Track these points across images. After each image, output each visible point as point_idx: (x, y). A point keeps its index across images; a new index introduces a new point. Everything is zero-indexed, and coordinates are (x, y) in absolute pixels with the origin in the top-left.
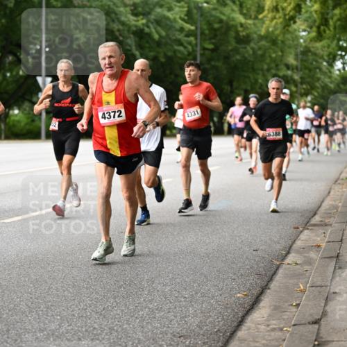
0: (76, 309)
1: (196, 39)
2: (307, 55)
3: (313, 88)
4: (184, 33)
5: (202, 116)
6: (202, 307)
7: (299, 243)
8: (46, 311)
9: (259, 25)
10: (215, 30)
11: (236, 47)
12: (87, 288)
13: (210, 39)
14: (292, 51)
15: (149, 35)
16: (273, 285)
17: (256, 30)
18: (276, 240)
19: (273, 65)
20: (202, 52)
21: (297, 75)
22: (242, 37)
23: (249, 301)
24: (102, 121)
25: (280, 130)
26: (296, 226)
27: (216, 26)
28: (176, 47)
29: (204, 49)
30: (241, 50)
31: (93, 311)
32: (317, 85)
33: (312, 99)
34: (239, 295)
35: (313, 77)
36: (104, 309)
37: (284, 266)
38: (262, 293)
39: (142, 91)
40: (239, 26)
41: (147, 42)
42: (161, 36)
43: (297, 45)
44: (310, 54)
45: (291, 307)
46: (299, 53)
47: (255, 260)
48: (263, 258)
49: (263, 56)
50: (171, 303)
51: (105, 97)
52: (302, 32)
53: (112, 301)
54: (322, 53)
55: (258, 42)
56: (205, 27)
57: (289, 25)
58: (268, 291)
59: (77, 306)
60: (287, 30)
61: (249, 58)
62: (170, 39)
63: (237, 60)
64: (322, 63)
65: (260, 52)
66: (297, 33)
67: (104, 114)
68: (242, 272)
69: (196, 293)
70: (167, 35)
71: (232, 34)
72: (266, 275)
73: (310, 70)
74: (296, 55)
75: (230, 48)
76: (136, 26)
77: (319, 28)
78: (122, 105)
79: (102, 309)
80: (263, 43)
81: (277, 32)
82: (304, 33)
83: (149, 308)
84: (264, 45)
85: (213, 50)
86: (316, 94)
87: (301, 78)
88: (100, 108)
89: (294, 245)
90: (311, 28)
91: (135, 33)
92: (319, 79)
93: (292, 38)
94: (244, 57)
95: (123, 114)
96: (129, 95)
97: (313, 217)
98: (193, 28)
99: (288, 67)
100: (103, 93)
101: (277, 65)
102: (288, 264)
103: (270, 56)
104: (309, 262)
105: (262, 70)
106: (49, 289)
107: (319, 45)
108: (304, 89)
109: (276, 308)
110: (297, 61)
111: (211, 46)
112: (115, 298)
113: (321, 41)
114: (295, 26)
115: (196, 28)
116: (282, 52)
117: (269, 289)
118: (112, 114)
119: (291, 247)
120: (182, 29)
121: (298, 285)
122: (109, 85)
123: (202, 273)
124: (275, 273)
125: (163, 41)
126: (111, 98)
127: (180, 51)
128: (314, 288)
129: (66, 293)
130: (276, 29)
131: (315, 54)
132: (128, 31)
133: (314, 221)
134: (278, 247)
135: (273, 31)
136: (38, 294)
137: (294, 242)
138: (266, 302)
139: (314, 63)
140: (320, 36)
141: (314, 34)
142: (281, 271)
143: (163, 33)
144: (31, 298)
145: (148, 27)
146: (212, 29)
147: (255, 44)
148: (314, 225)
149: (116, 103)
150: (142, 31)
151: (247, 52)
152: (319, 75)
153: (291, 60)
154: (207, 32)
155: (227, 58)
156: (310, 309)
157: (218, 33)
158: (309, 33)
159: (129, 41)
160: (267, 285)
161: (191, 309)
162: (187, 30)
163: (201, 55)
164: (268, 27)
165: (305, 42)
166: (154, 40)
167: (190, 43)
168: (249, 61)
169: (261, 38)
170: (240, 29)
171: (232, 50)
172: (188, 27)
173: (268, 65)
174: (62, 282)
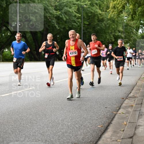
0: (32, 132)
1: (81, 20)
2: (127, 27)
3: (130, 40)
4: (76, 17)
5: (98, 52)
6: (84, 131)
7: (124, 105)
8: (19, 133)
9: (107, 14)
10: (89, 16)
11: (98, 23)
12: (36, 124)
13: (87, 20)
14: (121, 25)
15: (62, 18)
16: (113, 122)
17: (106, 16)
18: (114, 103)
19: (113, 31)
20: (84, 25)
21: (123, 35)
22: (100, 19)
23: (103, 129)
24: (70, 55)
25: (122, 57)
26: (123, 98)
27: (90, 15)
28: (73, 23)
29: (85, 24)
30: (100, 24)
31: (39, 133)
32: (132, 39)
33: (129, 45)
34: (99, 126)
35: (129, 36)
36: (43, 132)
37: (118, 114)
38: (108, 125)
39: (82, 45)
40: (99, 15)
41: (61, 21)
42: (66, 19)
43: (123, 23)
44: (128, 26)
45: (121, 131)
46: (124, 26)
47: (106, 112)
48: (109, 111)
49: (109, 27)
50: (71, 130)
51: (71, 48)
52: (125, 17)
53: (46, 129)
54: (133, 26)
55: (107, 21)
56: (85, 15)
57: (119, 14)
58: (111, 125)
59: (32, 131)
60: (119, 16)
61: (103, 28)
62: (70, 20)
63: (98, 29)
64: (133, 30)
65: (108, 26)
66: (123, 18)
67: (71, 53)
68: (100, 116)
69: (81, 126)
70: (69, 19)
71: (96, 18)
72: (110, 118)
73: (128, 33)
74: (123, 27)
75: (95, 24)
76: (56, 15)
77: (132, 15)
78: (76, 50)
79: (42, 132)
80: (109, 22)
81: (115, 17)
82: (126, 18)
83: (62, 132)
84: (109, 23)
85: (88, 25)
86: (131, 43)
87: (125, 36)
88: (69, 51)
89: (122, 106)
90: (129, 15)
91: (56, 18)
92: (132, 37)
93: (121, 19)
94: (101, 27)
95: (77, 53)
96: (79, 47)
97: (130, 94)
98: (80, 15)
99: (119, 32)
100: (71, 46)
101: (115, 31)
102: (120, 113)
103: (112, 27)
104: (128, 112)
105: (109, 33)
106: (20, 124)
107: (132, 22)
108: (126, 41)
109: (115, 132)
110: (123, 29)
111: (87, 23)
112: (48, 127)
113: (133, 21)
114: (122, 15)
115: (81, 15)
116: (117, 25)
117: (112, 124)
118: (73, 53)
119: (121, 106)
120: (75, 16)
121: (123, 122)
122: (72, 44)
123: (84, 117)
124: (114, 117)
125: (68, 21)
126: (73, 48)
127: (74, 25)
128: (130, 123)
129: (27, 126)
130: (114, 16)
131: (131, 26)
132: (53, 17)
133: (130, 96)
134: (115, 106)
135: (113, 17)
136: (16, 126)
137: (122, 104)
138: (110, 129)
139: (130, 30)
140: (133, 19)
141: (130, 18)
142: (116, 116)
143: (68, 18)
144: (13, 128)
145: (61, 15)
146: (88, 16)
147: (106, 22)
148: (130, 97)
149: (75, 49)
150: (59, 17)
151: (103, 25)
152: (132, 35)
153: (121, 29)
154: (86, 17)
155: (94, 28)
156: (129, 132)
157: (90, 17)
158: (128, 17)
159: (53, 21)
160: (111, 122)
161: (79, 132)
162: (77, 16)
163: (83, 27)
164: (111, 15)
165: (126, 21)
166: (63, 20)
167: (79, 22)
168: (103, 29)
169: (108, 19)
170: (99, 16)
171: (96, 25)
172: (78, 15)
173: (111, 31)
174: (26, 121)
